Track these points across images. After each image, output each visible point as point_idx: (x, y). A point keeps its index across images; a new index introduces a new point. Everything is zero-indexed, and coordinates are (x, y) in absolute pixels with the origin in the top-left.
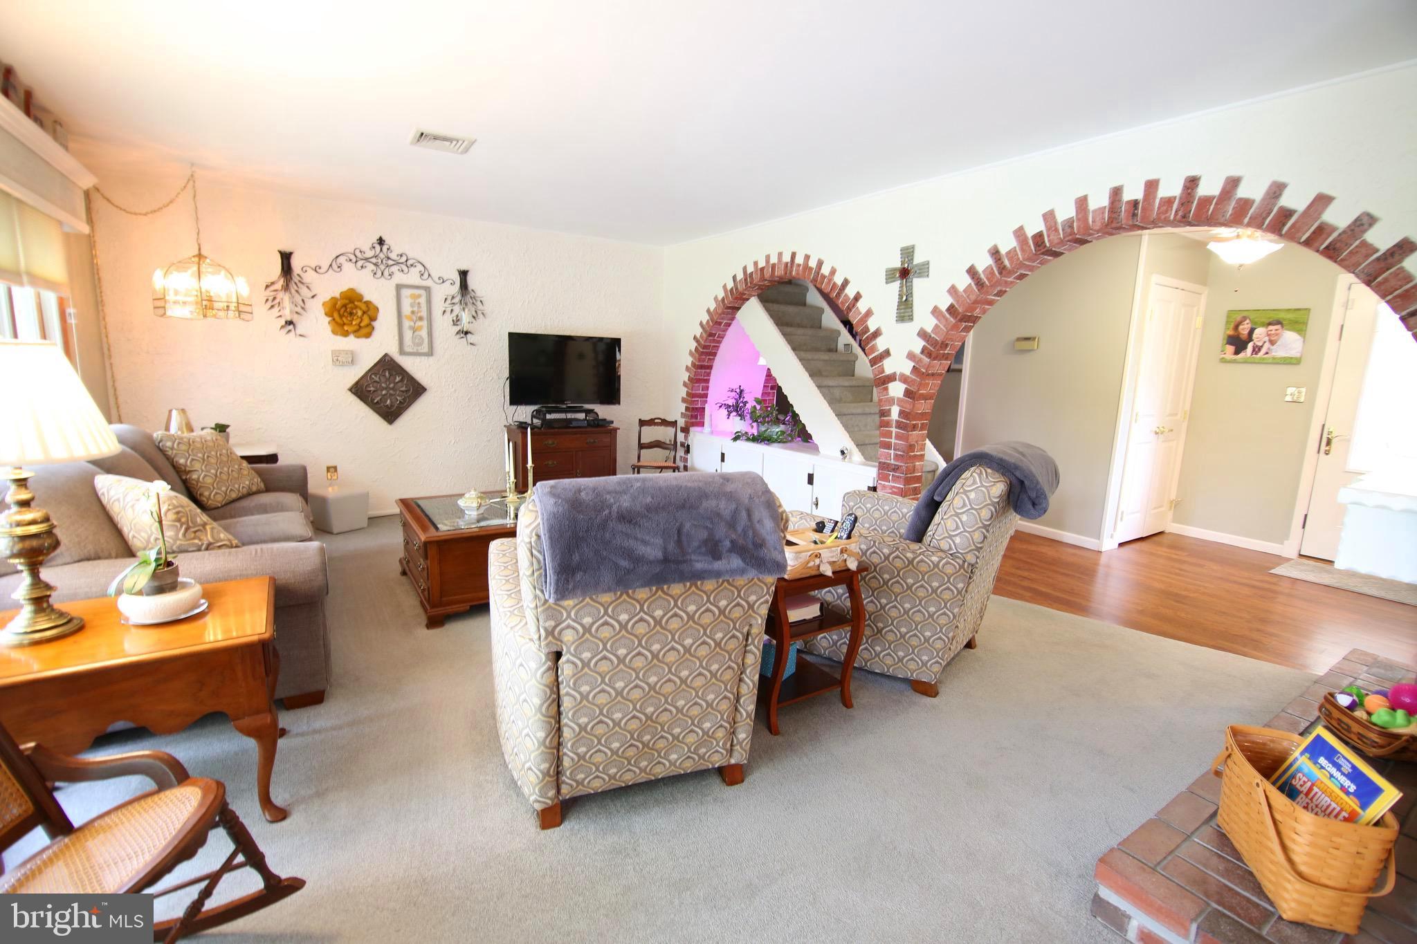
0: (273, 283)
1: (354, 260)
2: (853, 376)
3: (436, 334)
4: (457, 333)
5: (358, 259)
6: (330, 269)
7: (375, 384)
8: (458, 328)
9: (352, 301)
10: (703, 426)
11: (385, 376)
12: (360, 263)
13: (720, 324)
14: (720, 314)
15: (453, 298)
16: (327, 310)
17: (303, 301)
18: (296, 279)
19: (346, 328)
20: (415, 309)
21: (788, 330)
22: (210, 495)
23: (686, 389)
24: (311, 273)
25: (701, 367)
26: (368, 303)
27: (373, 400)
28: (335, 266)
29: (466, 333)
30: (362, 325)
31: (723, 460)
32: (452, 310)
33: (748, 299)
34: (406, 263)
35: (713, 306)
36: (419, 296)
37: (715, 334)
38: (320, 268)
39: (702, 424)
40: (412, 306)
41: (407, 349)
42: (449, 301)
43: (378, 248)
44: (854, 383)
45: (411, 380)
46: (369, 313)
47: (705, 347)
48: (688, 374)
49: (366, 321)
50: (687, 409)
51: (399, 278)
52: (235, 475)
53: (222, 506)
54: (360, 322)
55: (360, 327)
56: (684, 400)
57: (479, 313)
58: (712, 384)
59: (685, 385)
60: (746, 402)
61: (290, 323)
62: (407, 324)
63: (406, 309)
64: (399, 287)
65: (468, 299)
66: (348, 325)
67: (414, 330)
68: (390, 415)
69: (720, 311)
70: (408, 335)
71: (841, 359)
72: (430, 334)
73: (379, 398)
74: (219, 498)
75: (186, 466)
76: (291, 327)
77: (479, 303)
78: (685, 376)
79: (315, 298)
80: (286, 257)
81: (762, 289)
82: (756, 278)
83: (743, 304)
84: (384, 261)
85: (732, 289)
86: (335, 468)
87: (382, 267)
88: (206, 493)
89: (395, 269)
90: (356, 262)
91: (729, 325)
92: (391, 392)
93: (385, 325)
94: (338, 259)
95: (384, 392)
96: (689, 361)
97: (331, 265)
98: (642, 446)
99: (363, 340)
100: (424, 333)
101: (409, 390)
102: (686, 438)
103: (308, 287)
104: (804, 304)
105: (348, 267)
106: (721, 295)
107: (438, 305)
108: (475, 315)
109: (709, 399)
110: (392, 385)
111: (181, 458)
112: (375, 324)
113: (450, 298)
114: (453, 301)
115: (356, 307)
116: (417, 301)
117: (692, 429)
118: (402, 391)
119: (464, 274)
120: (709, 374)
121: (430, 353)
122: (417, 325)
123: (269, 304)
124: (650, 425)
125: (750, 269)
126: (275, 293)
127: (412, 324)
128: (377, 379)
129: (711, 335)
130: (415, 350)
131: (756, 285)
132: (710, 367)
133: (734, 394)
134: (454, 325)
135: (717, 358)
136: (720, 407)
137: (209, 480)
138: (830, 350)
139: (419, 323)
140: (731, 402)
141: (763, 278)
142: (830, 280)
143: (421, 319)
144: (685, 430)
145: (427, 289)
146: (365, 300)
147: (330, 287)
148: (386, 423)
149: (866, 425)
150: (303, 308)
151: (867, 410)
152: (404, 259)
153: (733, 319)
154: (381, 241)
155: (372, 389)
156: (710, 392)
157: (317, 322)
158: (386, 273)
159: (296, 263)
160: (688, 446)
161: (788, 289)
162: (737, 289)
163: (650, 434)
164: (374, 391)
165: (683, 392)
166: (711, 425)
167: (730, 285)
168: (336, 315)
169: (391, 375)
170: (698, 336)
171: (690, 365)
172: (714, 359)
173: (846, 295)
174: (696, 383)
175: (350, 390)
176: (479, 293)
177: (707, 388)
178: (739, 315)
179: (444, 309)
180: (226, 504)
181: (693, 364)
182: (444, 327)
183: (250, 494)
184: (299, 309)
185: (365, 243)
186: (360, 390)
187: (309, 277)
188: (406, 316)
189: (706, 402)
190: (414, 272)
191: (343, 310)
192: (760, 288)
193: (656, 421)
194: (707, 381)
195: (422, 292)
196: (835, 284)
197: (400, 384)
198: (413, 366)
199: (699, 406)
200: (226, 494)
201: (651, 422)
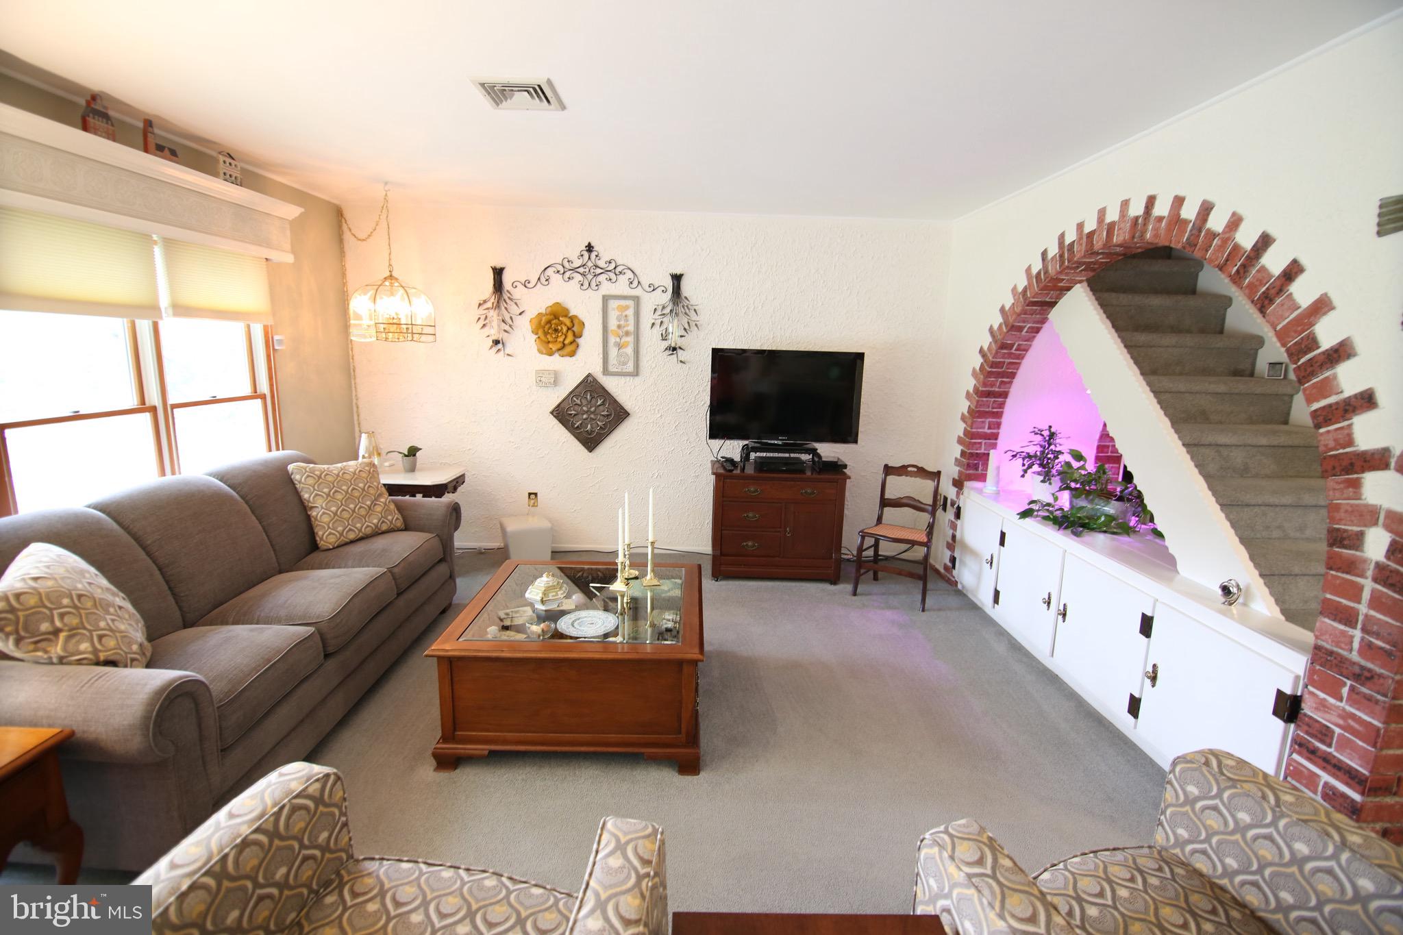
0: (485, 302)
1: (562, 272)
2: (1286, 422)
3: (643, 351)
4: (666, 349)
5: (566, 270)
6: (539, 283)
7: (576, 407)
8: (666, 344)
9: (556, 317)
10: (985, 480)
11: (586, 398)
12: (567, 274)
13: (1020, 329)
14: (1019, 315)
15: (664, 308)
16: (534, 327)
17: (511, 318)
18: (506, 296)
19: (551, 346)
20: (622, 323)
21: (1142, 338)
22: (323, 535)
23: (964, 425)
24: (520, 287)
25: (989, 394)
26: (572, 319)
27: (573, 424)
28: (543, 280)
29: (674, 349)
30: (566, 342)
31: (1002, 543)
32: (662, 322)
33: (1069, 289)
34: (615, 270)
35: (1008, 302)
36: (627, 308)
37: (1012, 345)
38: (529, 283)
39: (982, 478)
40: (619, 319)
41: (611, 369)
42: (659, 312)
43: (586, 255)
44: (1282, 440)
45: (614, 402)
46: (573, 329)
47: (993, 365)
48: (968, 403)
49: (570, 338)
50: (963, 453)
51: (607, 288)
52: (363, 512)
53: (334, 548)
54: (564, 340)
55: (564, 344)
56: (960, 441)
57: (693, 324)
58: (1006, 420)
59: (963, 418)
60: (1060, 452)
61: (496, 342)
62: (612, 340)
63: (613, 324)
64: (606, 299)
65: (680, 309)
66: (553, 342)
67: (620, 346)
68: (591, 441)
69: (1018, 310)
70: (613, 352)
71: (1259, 390)
72: (637, 352)
73: (580, 422)
74: (332, 539)
75: (309, 501)
76: (500, 346)
77: (692, 313)
78: (964, 406)
79: (523, 314)
80: (498, 273)
81: (1093, 270)
82: (1079, 251)
83: (1059, 297)
84: (592, 271)
85: (1039, 273)
86: (536, 494)
87: (590, 277)
88: (320, 533)
89: (602, 278)
90: (564, 273)
91: (1038, 330)
92: (592, 416)
93: (591, 340)
94: (546, 271)
95: (585, 416)
96: (970, 384)
97: (539, 279)
98: (885, 503)
99: (568, 359)
100: (629, 350)
101: (611, 415)
102: (958, 494)
103: (516, 303)
104: (1192, 291)
105: (556, 279)
106: (1022, 283)
107: (647, 317)
108: (687, 327)
109: (999, 442)
110: (593, 409)
111: (306, 492)
112: (580, 341)
113: (661, 307)
114: (664, 312)
115: (562, 323)
116: (624, 314)
117: (967, 484)
118: (603, 415)
119: (677, 279)
120: (1002, 405)
121: (636, 373)
122: (623, 340)
123: (481, 322)
124: (900, 475)
125: (1070, 237)
126: (486, 311)
127: (618, 340)
128: (578, 402)
129: (1003, 346)
130: (620, 370)
131: (1080, 264)
132: (1005, 395)
133: (1039, 438)
134: (663, 340)
135: (1017, 381)
136: (1014, 456)
137: (326, 519)
138: (1237, 373)
139: (625, 339)
140: (1032, 450)
141: (1091, 252)
142: (1225, 241)
143: (627, 334)
144: (958, 484)
145: (637, 299)
146: (571, 315)
147: (535, 303)
148: (586, 451)
149: (1302, 529)
150: (510, 326)
151: (1308, 499)
152: (613, 266)
153: (1044, 321)
154: (590, 248)
155: (573, 412)
156: (1003, 432)
157: (524, 339)
158: (593, 284)
159: (507, 279)
160: (959, 508)
161: (1159, 266)
162: (1046, 272)
163: (898, 487)
164: (575, 415)
165: (960, 428)
166: (997, 483)
167: (1037, 266)
168: (540, 332)
169: (592, 398)
170: (986, 348)
171: (971, 391)
172: (1011, 383)
173: (1263, 269)
174: (978, 417)
175: (552, 413)
176: (693, 301)
177: (998, 425)
178: (1054, 314)
179: (653, 321)
180: (339, 546)
181: (976, 390)
182: (652, 342)
183: (377, 533)
184: (507, 328)
185: (574, 251)
186: (562, 414)
187: (519, 293)
188: (612, 330)
189: (994, 446)
190: (623, 280)
191: (547, 327)
192: (1089, 268)
193: (909, 469)
194: (999, 415)
195: (631, 303)
196: (1237, 247)
197: (601, 408)
198: (616, 387)
199: (982, 451)
200: (341, 534)
201: (902, 470)
